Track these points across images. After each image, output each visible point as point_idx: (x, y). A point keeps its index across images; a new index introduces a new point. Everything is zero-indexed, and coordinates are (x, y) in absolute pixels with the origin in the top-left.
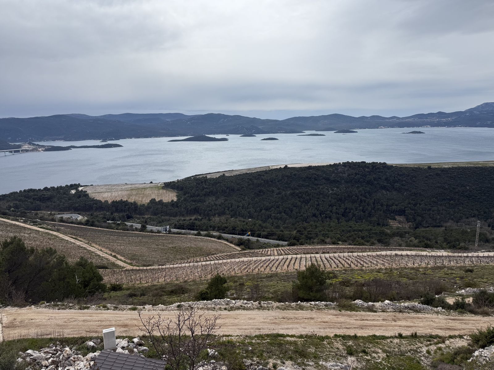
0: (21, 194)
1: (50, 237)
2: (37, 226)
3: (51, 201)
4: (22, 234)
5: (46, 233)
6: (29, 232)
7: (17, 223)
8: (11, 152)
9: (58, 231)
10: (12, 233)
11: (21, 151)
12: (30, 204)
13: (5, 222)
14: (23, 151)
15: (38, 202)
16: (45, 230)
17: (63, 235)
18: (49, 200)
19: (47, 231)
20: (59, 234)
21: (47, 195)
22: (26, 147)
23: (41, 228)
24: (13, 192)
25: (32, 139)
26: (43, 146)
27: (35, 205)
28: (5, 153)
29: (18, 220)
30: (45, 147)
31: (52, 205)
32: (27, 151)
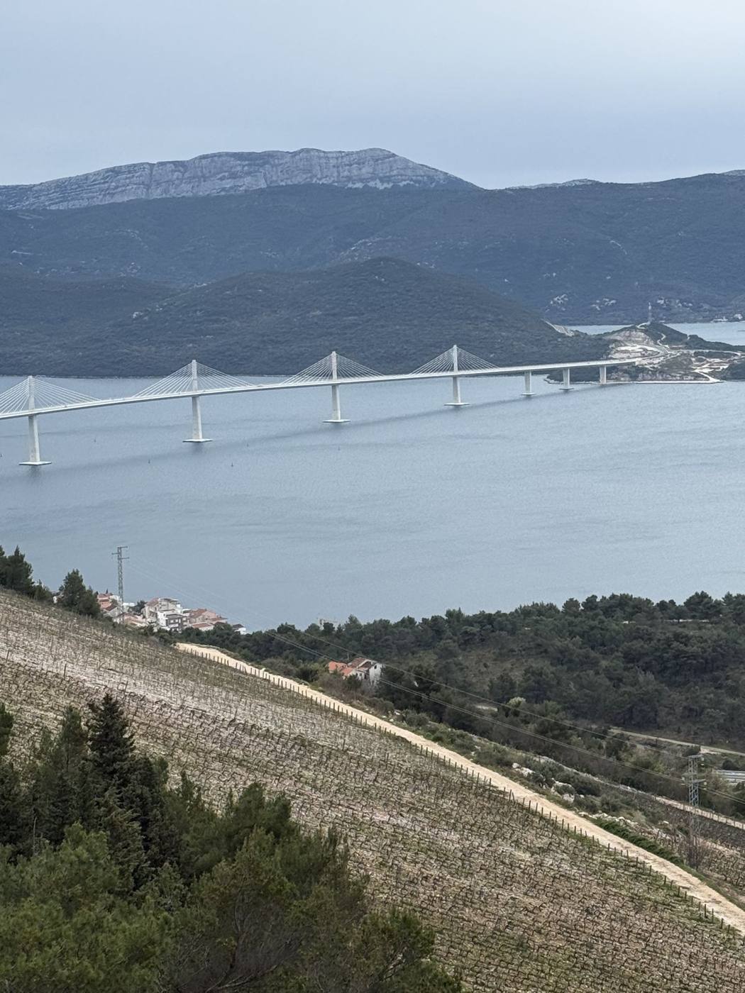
0: (570, 624)
1: (640, 888)
2: (594, 817)
3: (715, 680)
4: (505, 848)
5: (629, 863)
6: (542, 842)
7: (499, 781)
8: (556, 376)
9: (693, 861)
10: (454, 828)
11: (603, 375)
12: (608, 683)
13: (442, 763)
14: (614, 375)
15: (647, 680)
16: (626, 843)
17: (715, 894)
18: (706, 676)
19: (635, 852)
20: (695, 880)
21: (702, 640)
22: (634, 350)
23: (609, 827)
24: (535, 605)
25: (669, 309)
26: (721, 349)
27: (630, 694)
28: (527, 381)
29: (509, 764)
30: (728, 356)
31: (717, 704)
32: (635, 373)
